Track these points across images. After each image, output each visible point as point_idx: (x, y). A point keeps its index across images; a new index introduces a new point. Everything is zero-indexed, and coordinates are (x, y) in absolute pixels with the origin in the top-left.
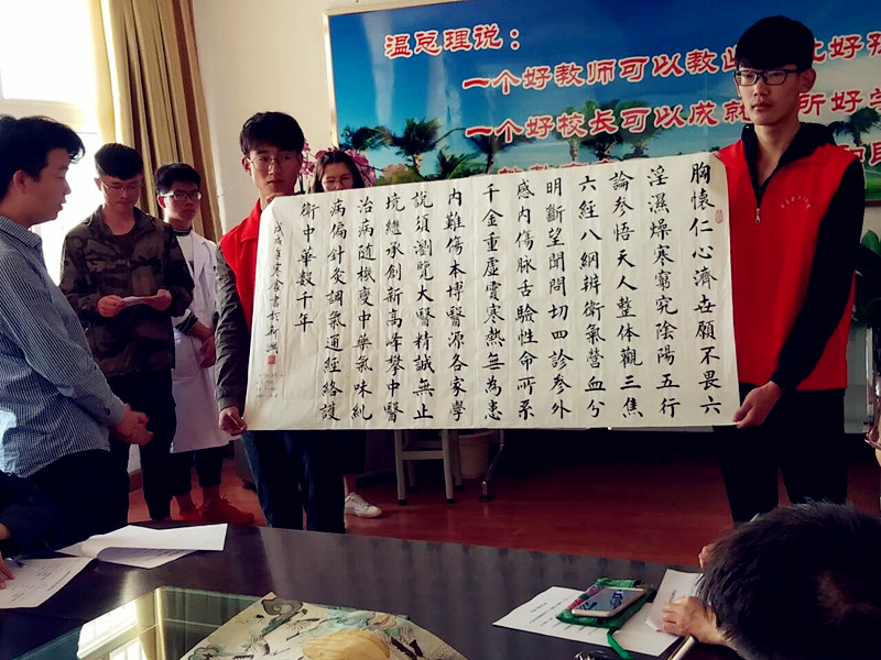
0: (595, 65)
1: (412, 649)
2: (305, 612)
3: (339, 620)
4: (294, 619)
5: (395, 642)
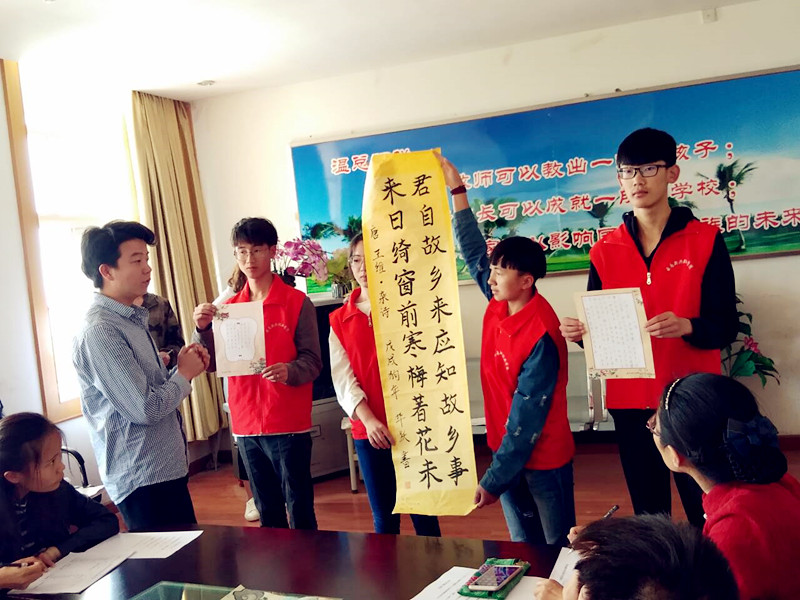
0: (479, 174)
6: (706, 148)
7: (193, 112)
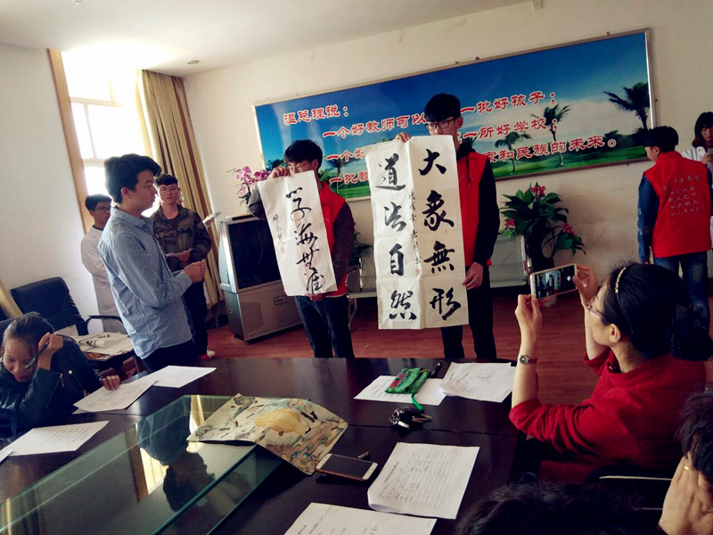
0: (385, 121)
1: (312, 416)
2: (256, 402)
3: (274, 405)
4: (251, 406)
5: (303, 413)
6: (537, 97)
7: (185, 84)
